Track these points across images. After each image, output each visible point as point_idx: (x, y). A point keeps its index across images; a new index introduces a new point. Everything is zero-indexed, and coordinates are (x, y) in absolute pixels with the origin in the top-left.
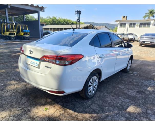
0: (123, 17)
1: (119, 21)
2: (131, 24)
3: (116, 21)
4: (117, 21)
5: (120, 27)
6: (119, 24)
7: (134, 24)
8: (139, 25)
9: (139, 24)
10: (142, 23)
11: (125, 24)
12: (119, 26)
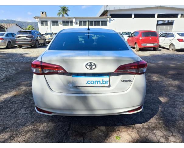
0: (42, 13)
1: (38, 17)
2: (53, 22)
3: (34, 18)
4: (36, 18)
5: (41, 25)
6: (38, 21)
7: (57, 22)
8: (62, 23)
9: (62, 21)
10: (65, 21)
11: (46, 22)
12: (39, 25)
